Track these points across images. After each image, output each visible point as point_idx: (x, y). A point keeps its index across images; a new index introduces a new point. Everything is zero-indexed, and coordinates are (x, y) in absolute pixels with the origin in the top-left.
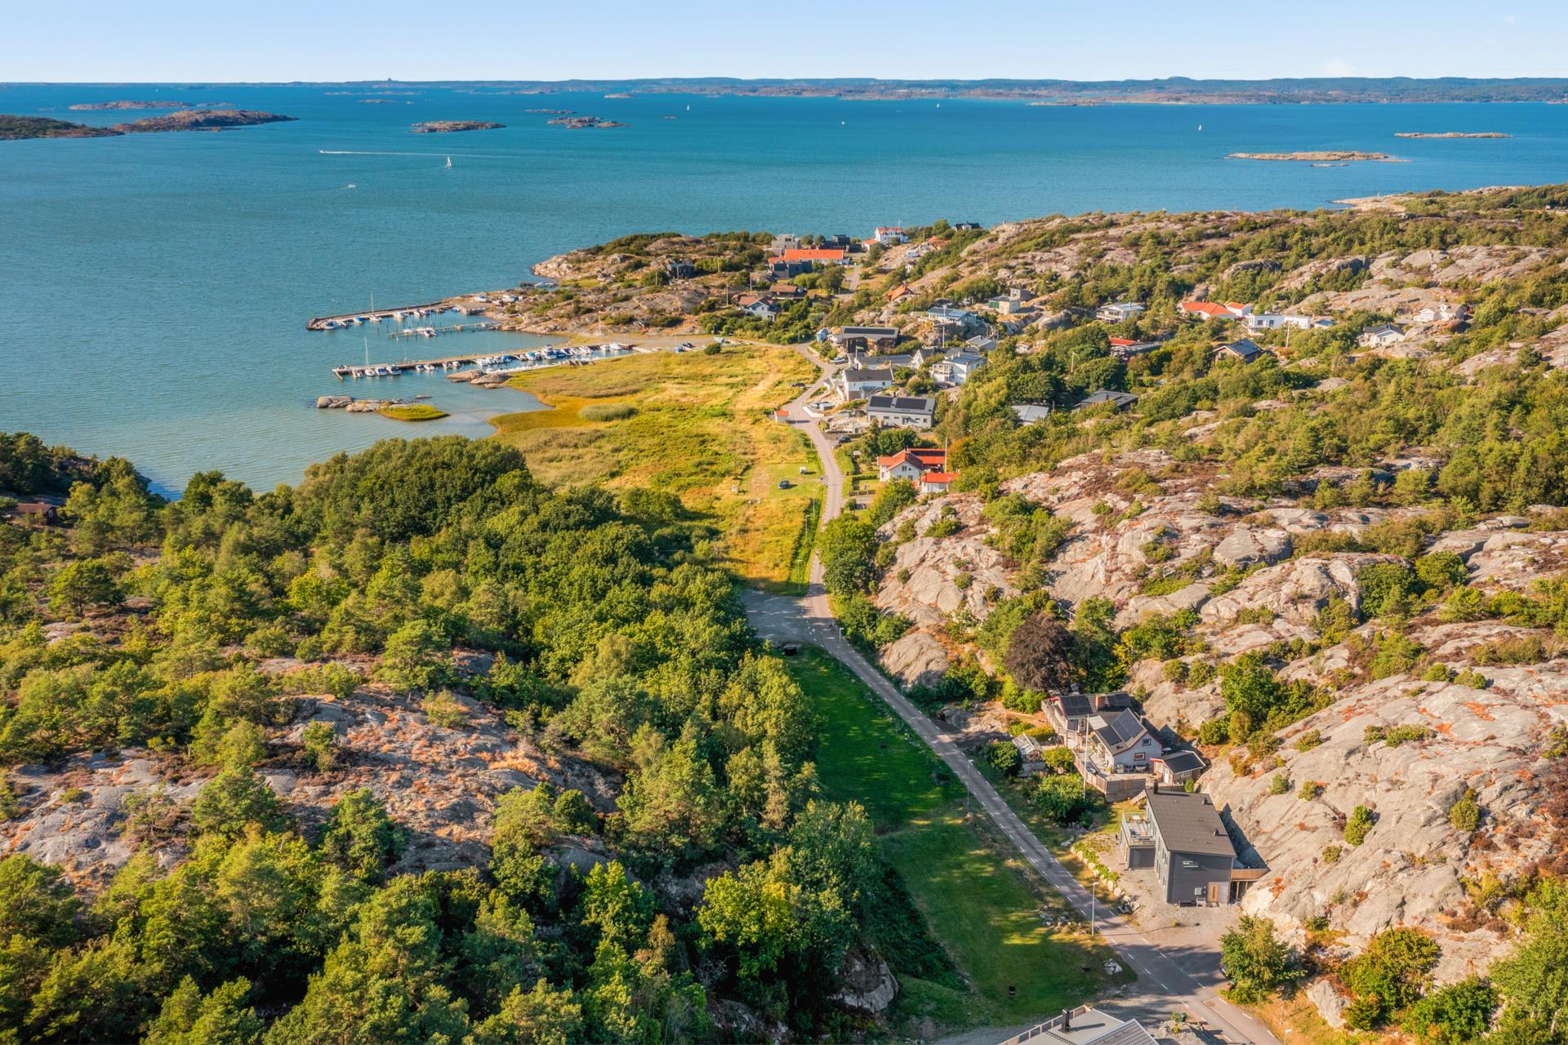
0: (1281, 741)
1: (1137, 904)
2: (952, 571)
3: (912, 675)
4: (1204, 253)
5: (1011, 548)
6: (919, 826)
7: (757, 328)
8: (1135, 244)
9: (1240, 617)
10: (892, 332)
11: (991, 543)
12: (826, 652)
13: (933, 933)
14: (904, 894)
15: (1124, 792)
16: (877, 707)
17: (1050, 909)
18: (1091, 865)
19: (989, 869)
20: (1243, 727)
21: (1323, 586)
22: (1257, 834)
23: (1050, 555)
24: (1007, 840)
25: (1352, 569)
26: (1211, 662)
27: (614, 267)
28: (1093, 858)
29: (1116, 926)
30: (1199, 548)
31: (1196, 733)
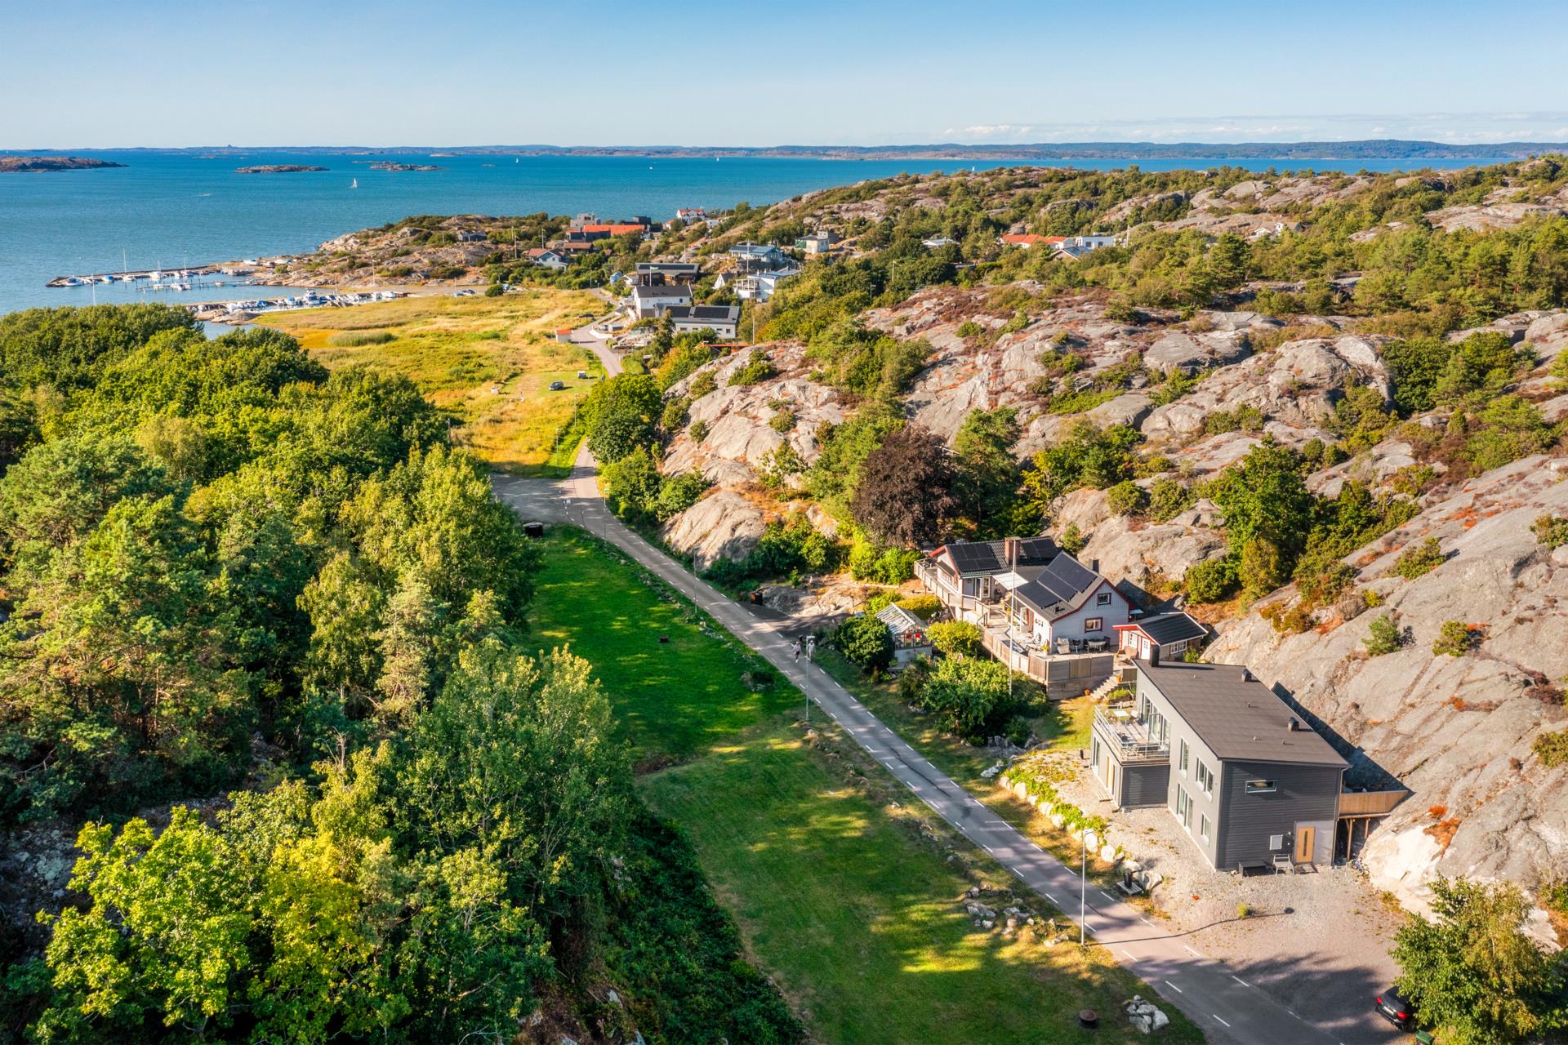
0: (1356, 572)
1: (1154, 876)
2: (766, 414)
3: (710, 550)
4: (1016, 198)
5: (849, 381)
6: (723, 756)
7: (546, 276)
8: (944, 193)
9: (1206, 427)
10: (692, 267)
11: (820, 379)
12: (588, 533)
13: (752, 957)
14: (691, 875)
15: (1077, 681)
16: (658, 590)
17: (984, 895)
18: (1045, 808)
19: (857, 824)
20: (1265, 564)
21: (1334, 369)
22: (1363, 726)
23: (905, 385)
24: (883, 772)
25: (1372, 346)
26: (1182, 484)
27: (403, 240)
28: (1045, 793)
29: (1126, 923)
30: (1121, 354)
31: (1177, 587)
